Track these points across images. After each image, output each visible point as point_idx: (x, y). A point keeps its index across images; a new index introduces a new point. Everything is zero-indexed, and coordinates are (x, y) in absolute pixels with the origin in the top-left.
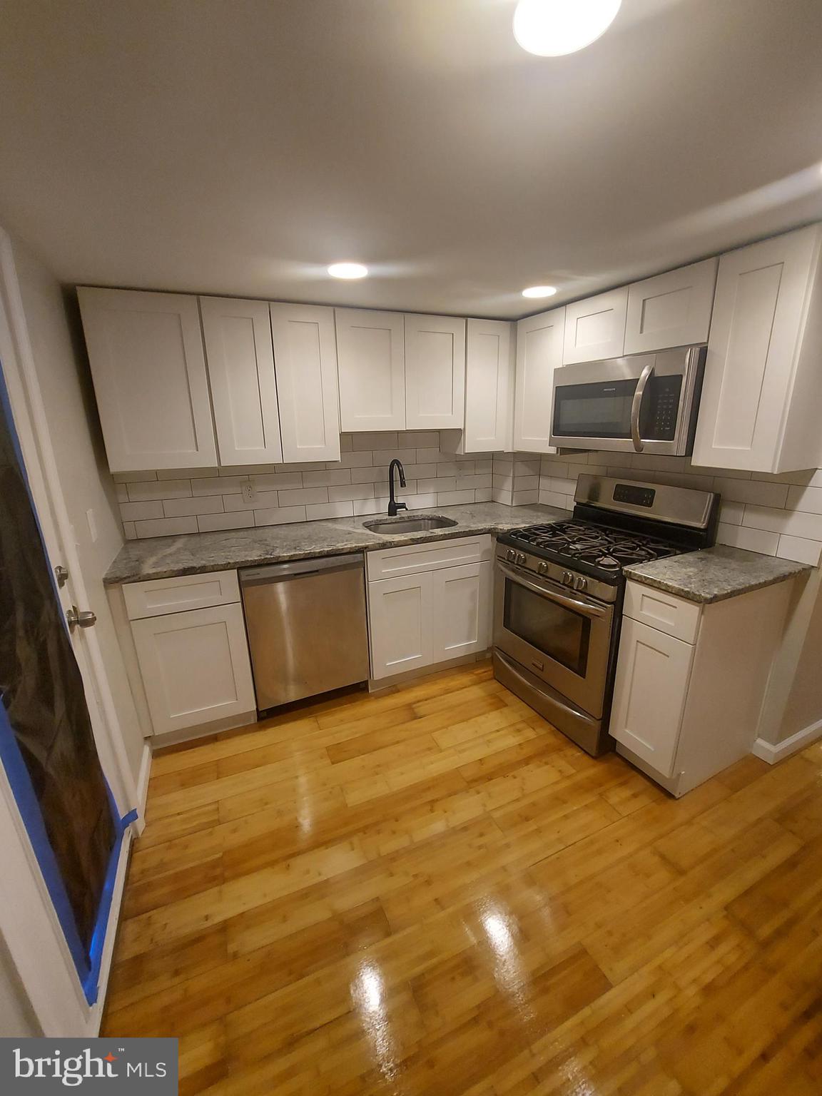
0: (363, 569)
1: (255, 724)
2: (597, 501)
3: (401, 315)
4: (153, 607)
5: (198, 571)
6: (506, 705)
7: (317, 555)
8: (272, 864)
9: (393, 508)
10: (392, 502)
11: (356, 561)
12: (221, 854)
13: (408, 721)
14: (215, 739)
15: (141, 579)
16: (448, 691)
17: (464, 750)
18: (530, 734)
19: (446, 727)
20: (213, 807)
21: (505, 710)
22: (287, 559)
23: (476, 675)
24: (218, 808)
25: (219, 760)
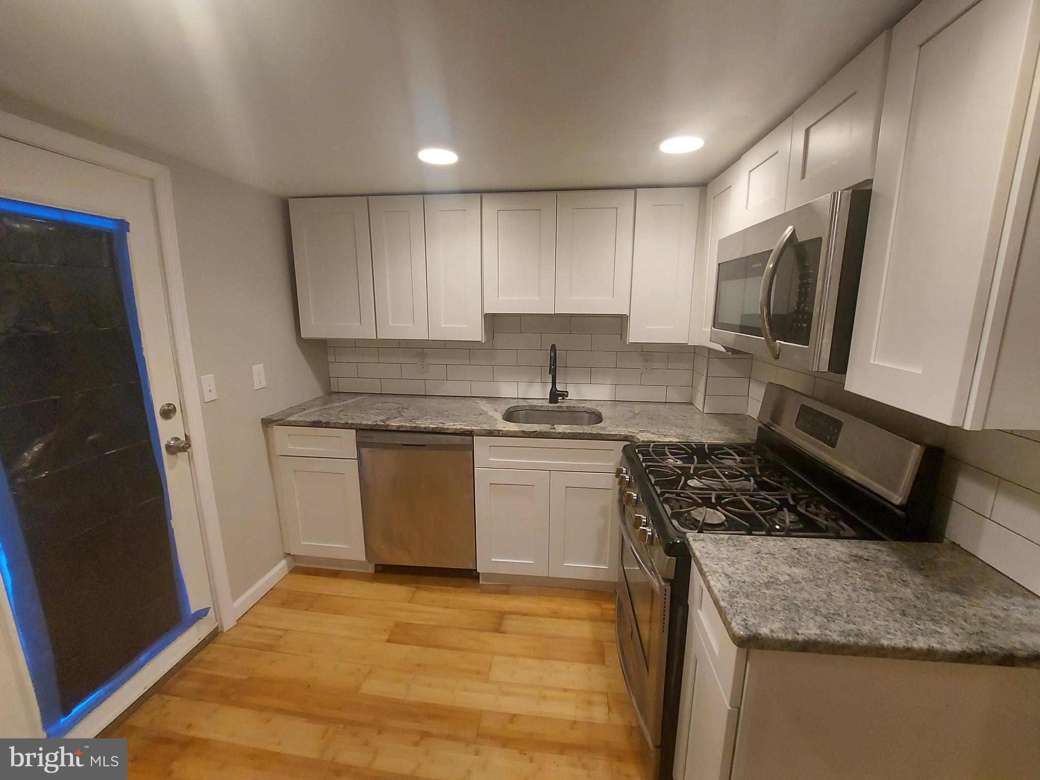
0: (471, 452)
1: (371, 574)
2: (779, 424)
3: (554, 194)
4: (293, 448)
5: (324, 425)
6: (603, 662)
7: (422, 430)
8: (262, 709)
9: (555, 396)
10: (554, 389)
11: (463, 443)
12: (246, 677)
13: (488, 631)
14: (335, 574)
15: (285, 424)
16: (555, 615)
17: (508, 694)
18: (599, 714)
19: (514, 656)
20: (280, 633)
21: (596, 669)
22: (395, 428)
23: (602, 609)
24: (281, 637)
25: (321, 594)
